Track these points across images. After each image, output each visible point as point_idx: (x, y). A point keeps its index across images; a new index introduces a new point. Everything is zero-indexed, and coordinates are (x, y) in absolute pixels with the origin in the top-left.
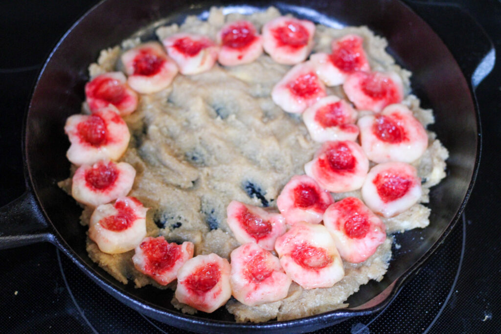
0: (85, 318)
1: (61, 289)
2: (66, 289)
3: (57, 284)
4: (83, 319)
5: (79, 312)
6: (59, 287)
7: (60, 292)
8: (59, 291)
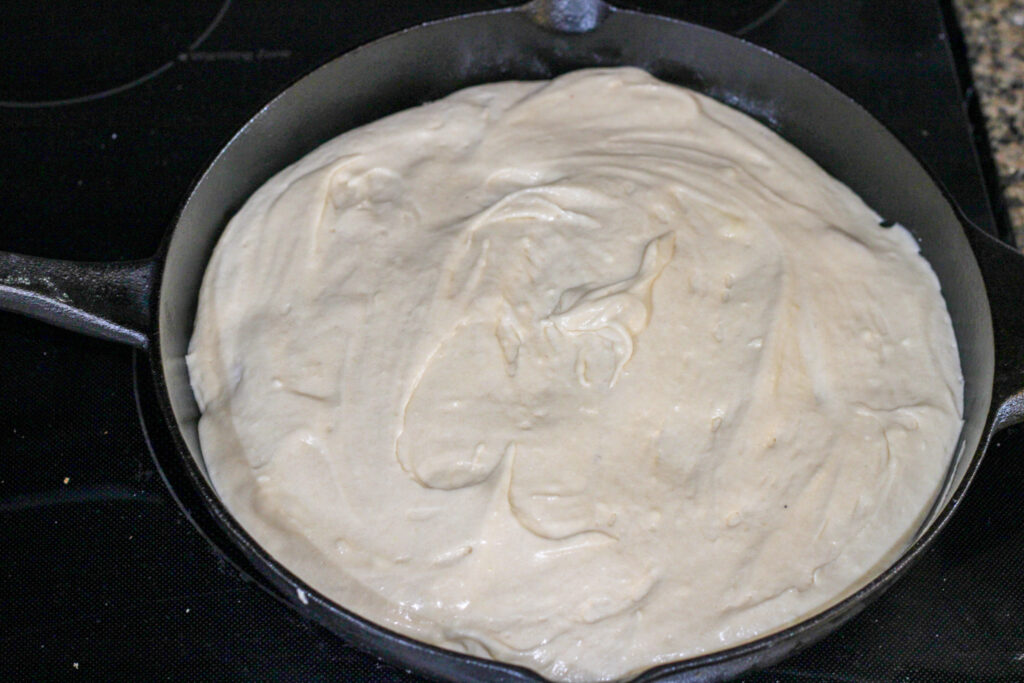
0: (192, 521)
1: (149, 473)
2: (158, 473)
3: (140, 465)
4: (190, 524)
5: (181, 512)
6: (145, 469)
7: (147, 479)
8: (144, 477)
